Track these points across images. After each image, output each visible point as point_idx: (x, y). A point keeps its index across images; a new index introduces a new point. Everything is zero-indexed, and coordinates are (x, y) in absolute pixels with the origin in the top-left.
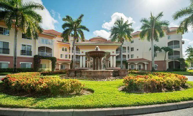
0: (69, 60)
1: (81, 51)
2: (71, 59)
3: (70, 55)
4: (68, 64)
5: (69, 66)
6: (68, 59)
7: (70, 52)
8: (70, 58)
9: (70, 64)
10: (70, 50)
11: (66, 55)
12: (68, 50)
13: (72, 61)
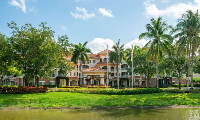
0: (77, 78)
1: (84, 75)
2: (78, 77)
3: (78, 73)
4: (76, 81)
5: (77, 83)
6: (76, 76)
7: (77, 70)
8: (78, 75)
9: (78, 81)
10: (78, 68)
11: (74, 73)
12: (76, 68)
13: (80, 78)
